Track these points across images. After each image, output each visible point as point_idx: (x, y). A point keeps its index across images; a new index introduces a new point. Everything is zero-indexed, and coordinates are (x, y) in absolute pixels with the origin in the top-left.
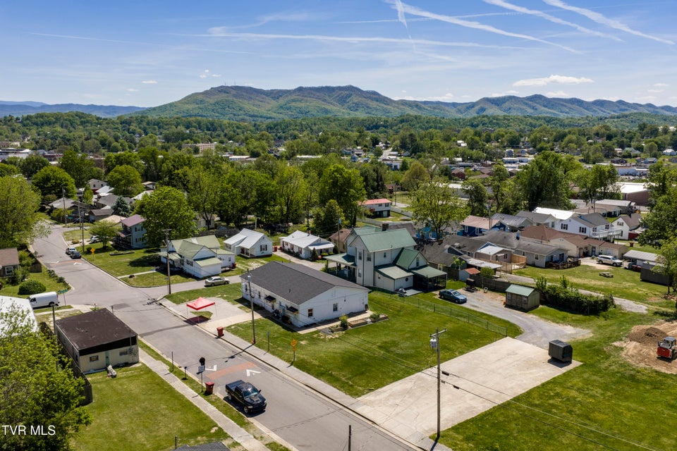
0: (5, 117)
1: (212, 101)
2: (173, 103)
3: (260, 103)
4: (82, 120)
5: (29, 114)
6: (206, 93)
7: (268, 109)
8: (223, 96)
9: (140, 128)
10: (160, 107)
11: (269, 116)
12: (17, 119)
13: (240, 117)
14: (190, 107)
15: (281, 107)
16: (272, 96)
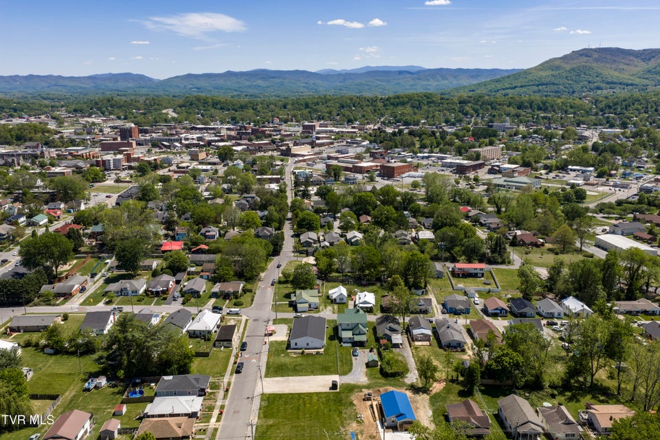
0: (373, 98)
1: (568, 67)
5: (389, 95)
6: (565, 58)
7: (632, 74)
12: (381, 99)
14: (544, 74)
15: (649, 71)
16: (643, 57)
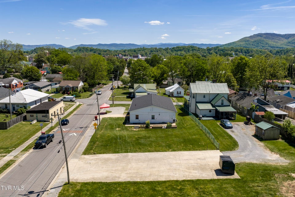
0: (166, 48)
1: (253, 40)
2: (235, 42)
3: (278, 41)
4: (193, 49)
5: (174, 47)
6: (251, 37)
7: (282, 44)
8: (259, 38)
9: (215, 52)
10: (228, 44)
11: (281, 47)
12: (170, 49)
13: (266, 48)
14: (242, 43)
15: (289, 43)
16: (285, 37)
